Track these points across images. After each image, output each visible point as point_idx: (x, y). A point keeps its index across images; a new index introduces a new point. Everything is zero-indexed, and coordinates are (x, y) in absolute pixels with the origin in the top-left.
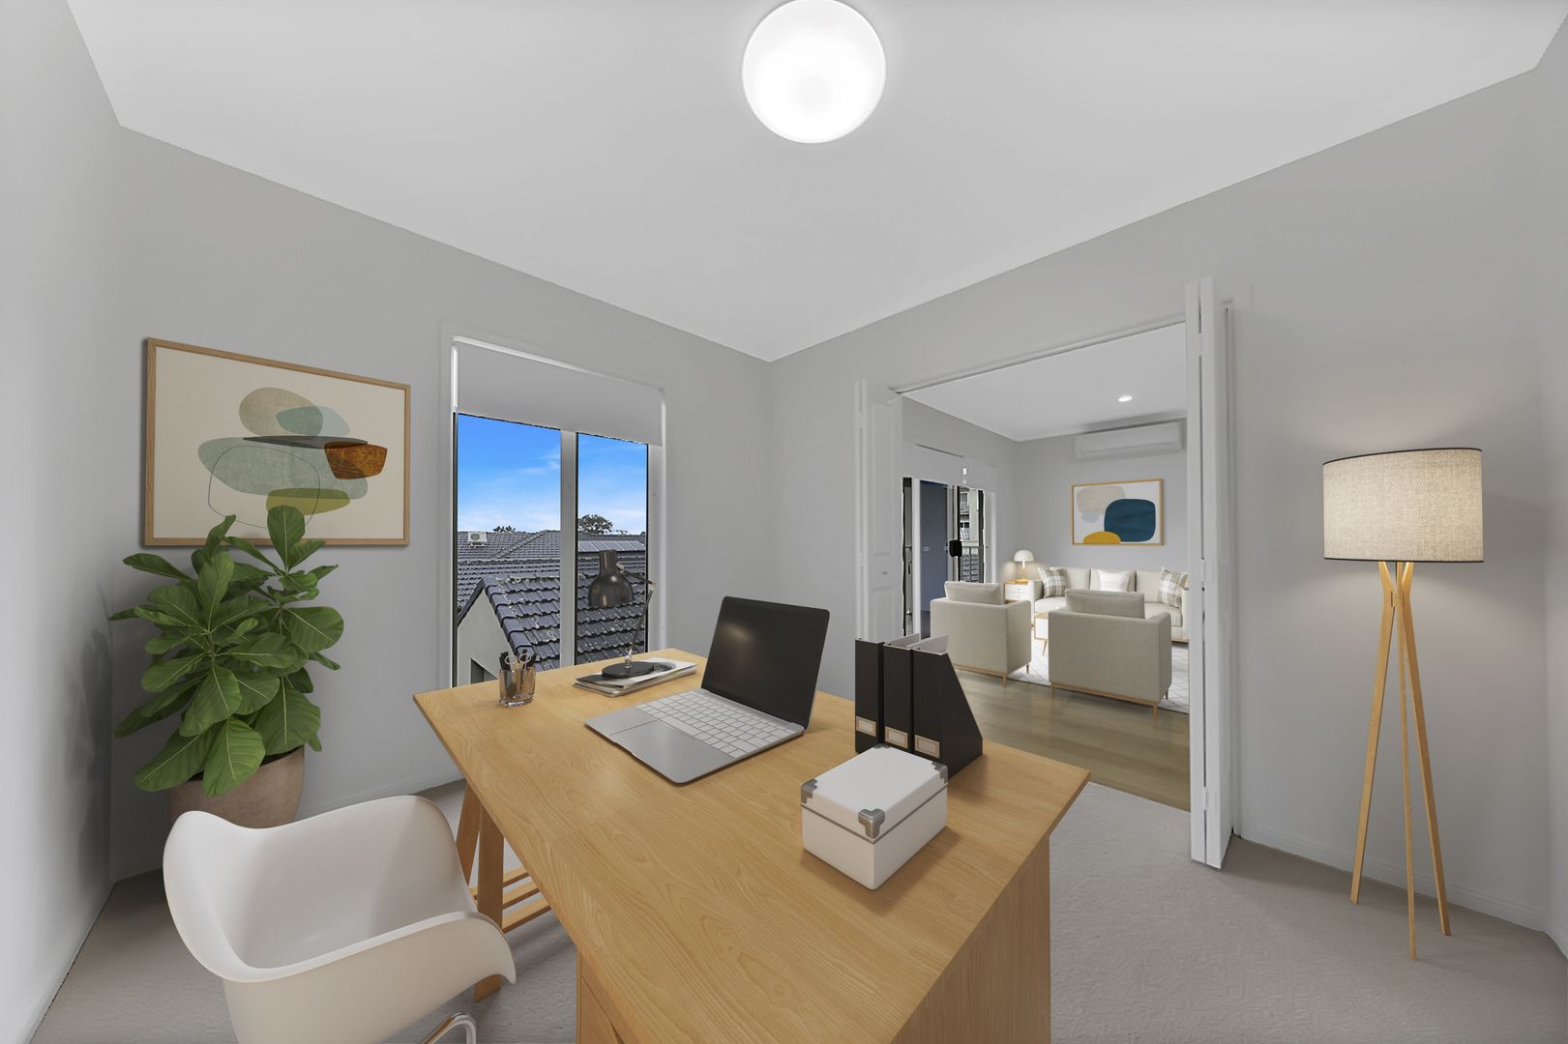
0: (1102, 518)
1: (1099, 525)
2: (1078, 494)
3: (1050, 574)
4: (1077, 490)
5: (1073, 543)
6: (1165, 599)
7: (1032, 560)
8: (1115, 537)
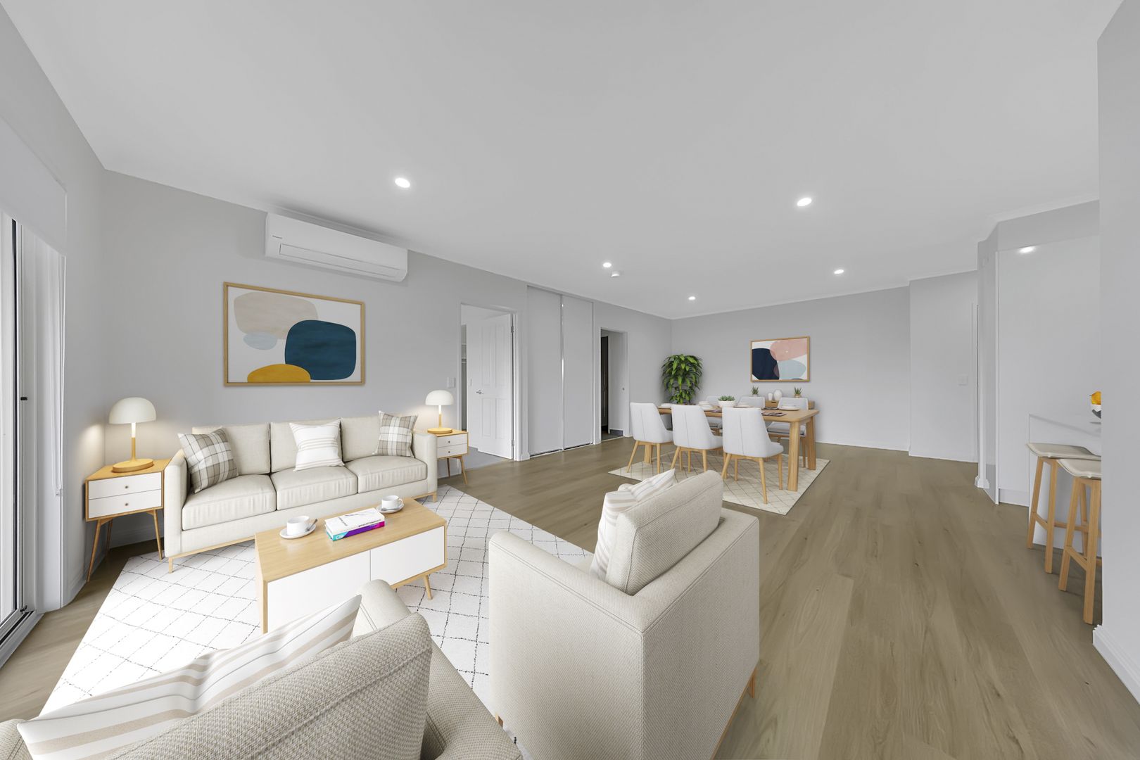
0: (282, 344)
1: (276, 354)
2: (237, 301)
3: (205, 440)
4: (234, 293)
5: (227, 383)
6: (392, 449)
7: (154, 416)
8: (303, 373)
